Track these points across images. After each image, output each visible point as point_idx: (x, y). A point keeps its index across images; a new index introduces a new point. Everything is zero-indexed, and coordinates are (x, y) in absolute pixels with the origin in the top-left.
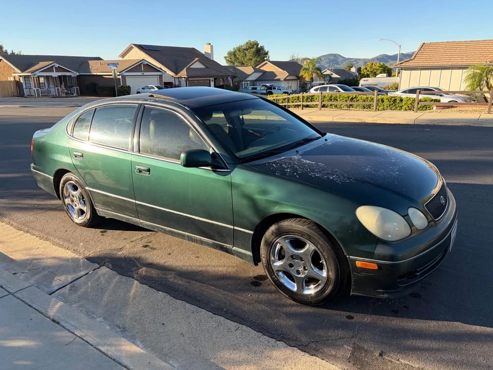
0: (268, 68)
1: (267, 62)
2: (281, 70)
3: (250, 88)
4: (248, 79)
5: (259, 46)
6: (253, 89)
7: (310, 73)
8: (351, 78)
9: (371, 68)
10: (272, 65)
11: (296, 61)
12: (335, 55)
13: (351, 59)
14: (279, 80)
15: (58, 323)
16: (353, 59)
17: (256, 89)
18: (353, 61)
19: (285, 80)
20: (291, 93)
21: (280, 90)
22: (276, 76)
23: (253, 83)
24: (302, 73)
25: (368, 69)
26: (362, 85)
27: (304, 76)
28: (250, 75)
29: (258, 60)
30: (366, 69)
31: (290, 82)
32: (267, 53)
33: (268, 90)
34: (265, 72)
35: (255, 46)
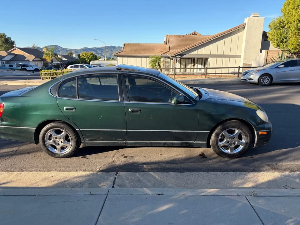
0: (18, 52)
1: (16, 48)
2: (28, 54)
3: (7, 65)
4: (4, 59)
5: (7, 37)
6: (10, 66)
7: (51, 57)
8: (75, 61)
9: (86, 54)
10: (20, 50)
11: (36, 48)
12: (56, 46)
13: (67, 49)
14: (28, 61)
15: (163, 195)
16: (68, 49)
17: (12, 66)
18: (68, 50)
19: (33, 61)
20: (40, 69)
21: (32, 67)
22: (26, 58)
23: (8, 62)
24: (44, 57)
25: (84, 55)
26: (92, 65)
27: (46, 59)
28: (5, 57)
29: (7, 46)
30: (83, 55)
31: (37, 62)
32: (13, 42)
33: (22, 67)
34: (16, 55)
35: (4, 37)
